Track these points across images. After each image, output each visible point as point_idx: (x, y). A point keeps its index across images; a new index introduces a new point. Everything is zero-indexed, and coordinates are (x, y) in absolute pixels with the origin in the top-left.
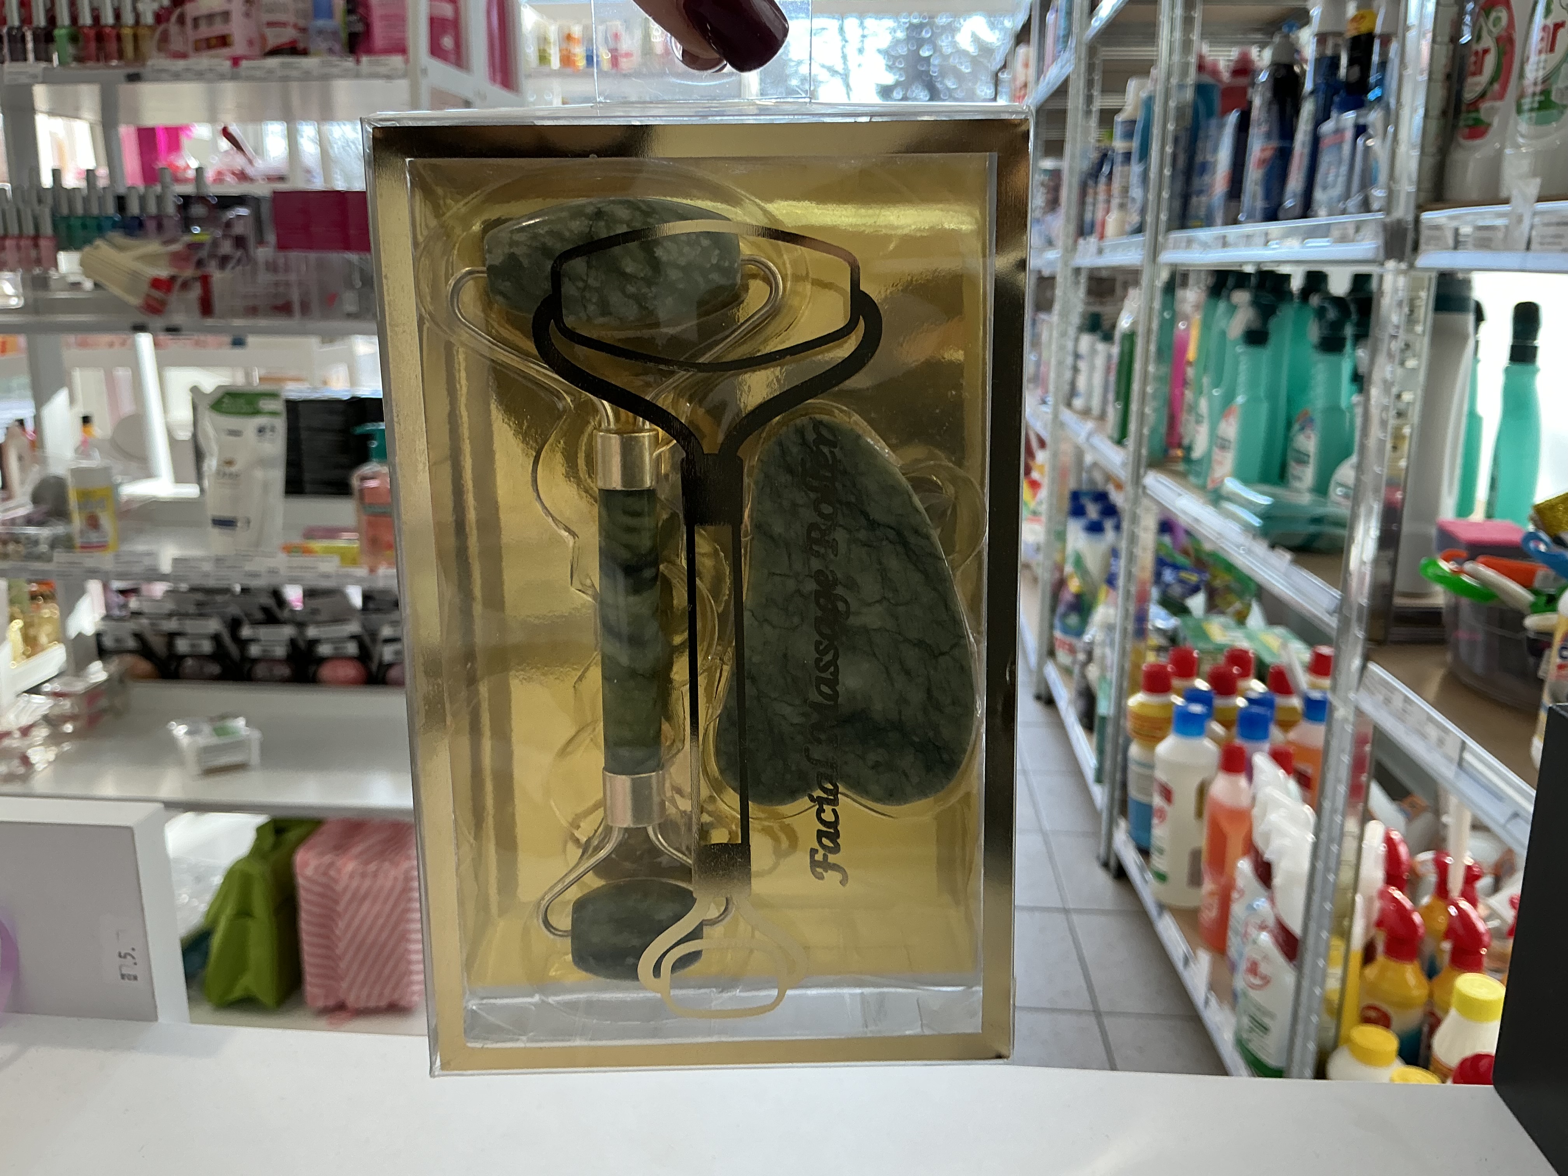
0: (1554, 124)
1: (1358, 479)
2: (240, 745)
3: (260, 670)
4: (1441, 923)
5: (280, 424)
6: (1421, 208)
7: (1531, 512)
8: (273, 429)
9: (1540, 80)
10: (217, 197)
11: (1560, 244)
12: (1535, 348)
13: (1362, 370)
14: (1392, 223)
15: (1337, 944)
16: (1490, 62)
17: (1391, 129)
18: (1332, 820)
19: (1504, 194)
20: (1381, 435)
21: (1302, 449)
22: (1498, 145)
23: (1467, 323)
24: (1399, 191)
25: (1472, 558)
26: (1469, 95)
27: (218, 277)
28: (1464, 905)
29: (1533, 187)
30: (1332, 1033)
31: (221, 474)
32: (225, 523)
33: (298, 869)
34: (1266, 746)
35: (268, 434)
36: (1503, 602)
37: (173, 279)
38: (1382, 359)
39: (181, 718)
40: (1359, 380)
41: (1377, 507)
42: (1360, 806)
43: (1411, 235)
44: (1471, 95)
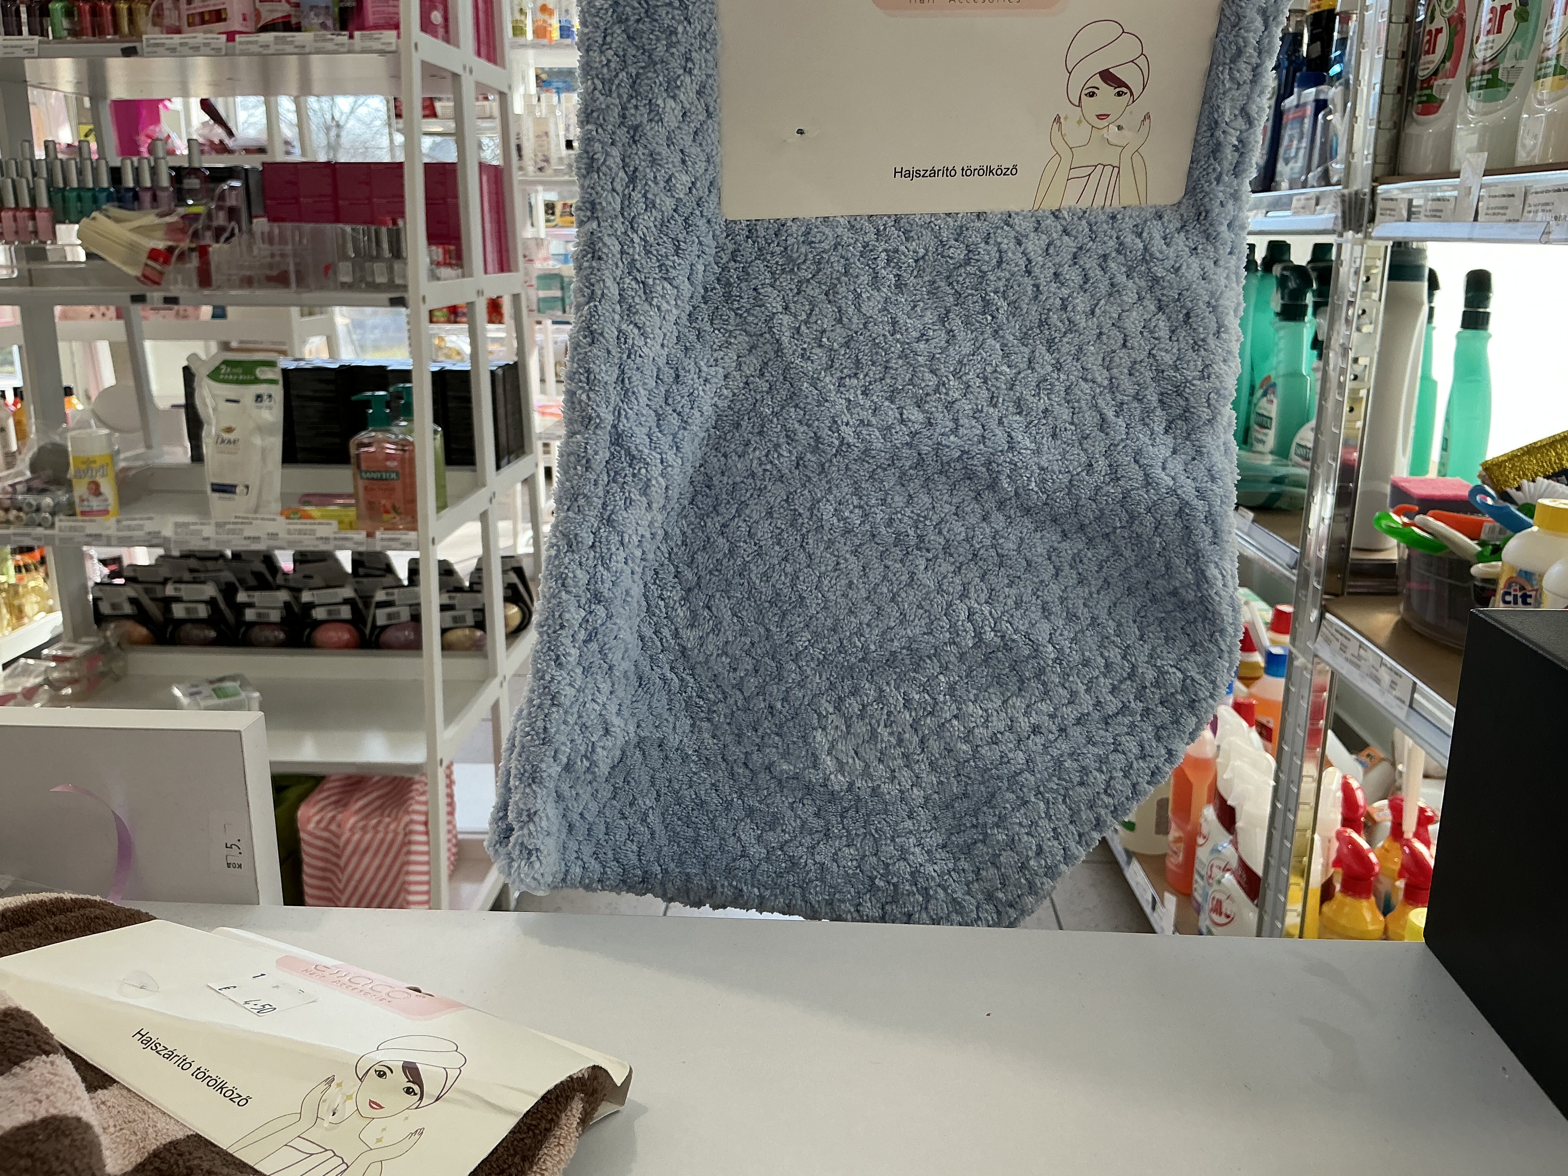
0: (1501, 102)
1: (1316, 440)
3: (257, 633)
4: (1396, 862)
5: (278, 391)
6: (1377, 180)
7: (1479, 468)
8: (270, 397)
9: (1488, 59)
10: (209, 170)
11: (1505, 215)
12: (1488, 313)
13: (1322, 337)
14: (1350, 195)
15: (1297, 881)
16: (1442, 40)
17: (1349, 105)
19: (1455, 167)
20: (1339, 398)
21: (1265, 413)
22: (1449, 121)
23: (1421, 293)
24: (1356, 165)
25: (1423, 512)
26: (1422, 73)
27: (214, 248)
28: (1418, 845)
29: (1482, 160)
31: (220, 441)
32: (224, 489)
33: (301, 825)
34: (1231, 699)
35: (266, 403)
36: (1451, 552)
37: (170, 250)
38: (1340, 325)
39: (179, 681)
40: (1318, 345)
41: (1334, 466)
42: (1318, 752)
43: (1367, 208)
44: (1426, 72)
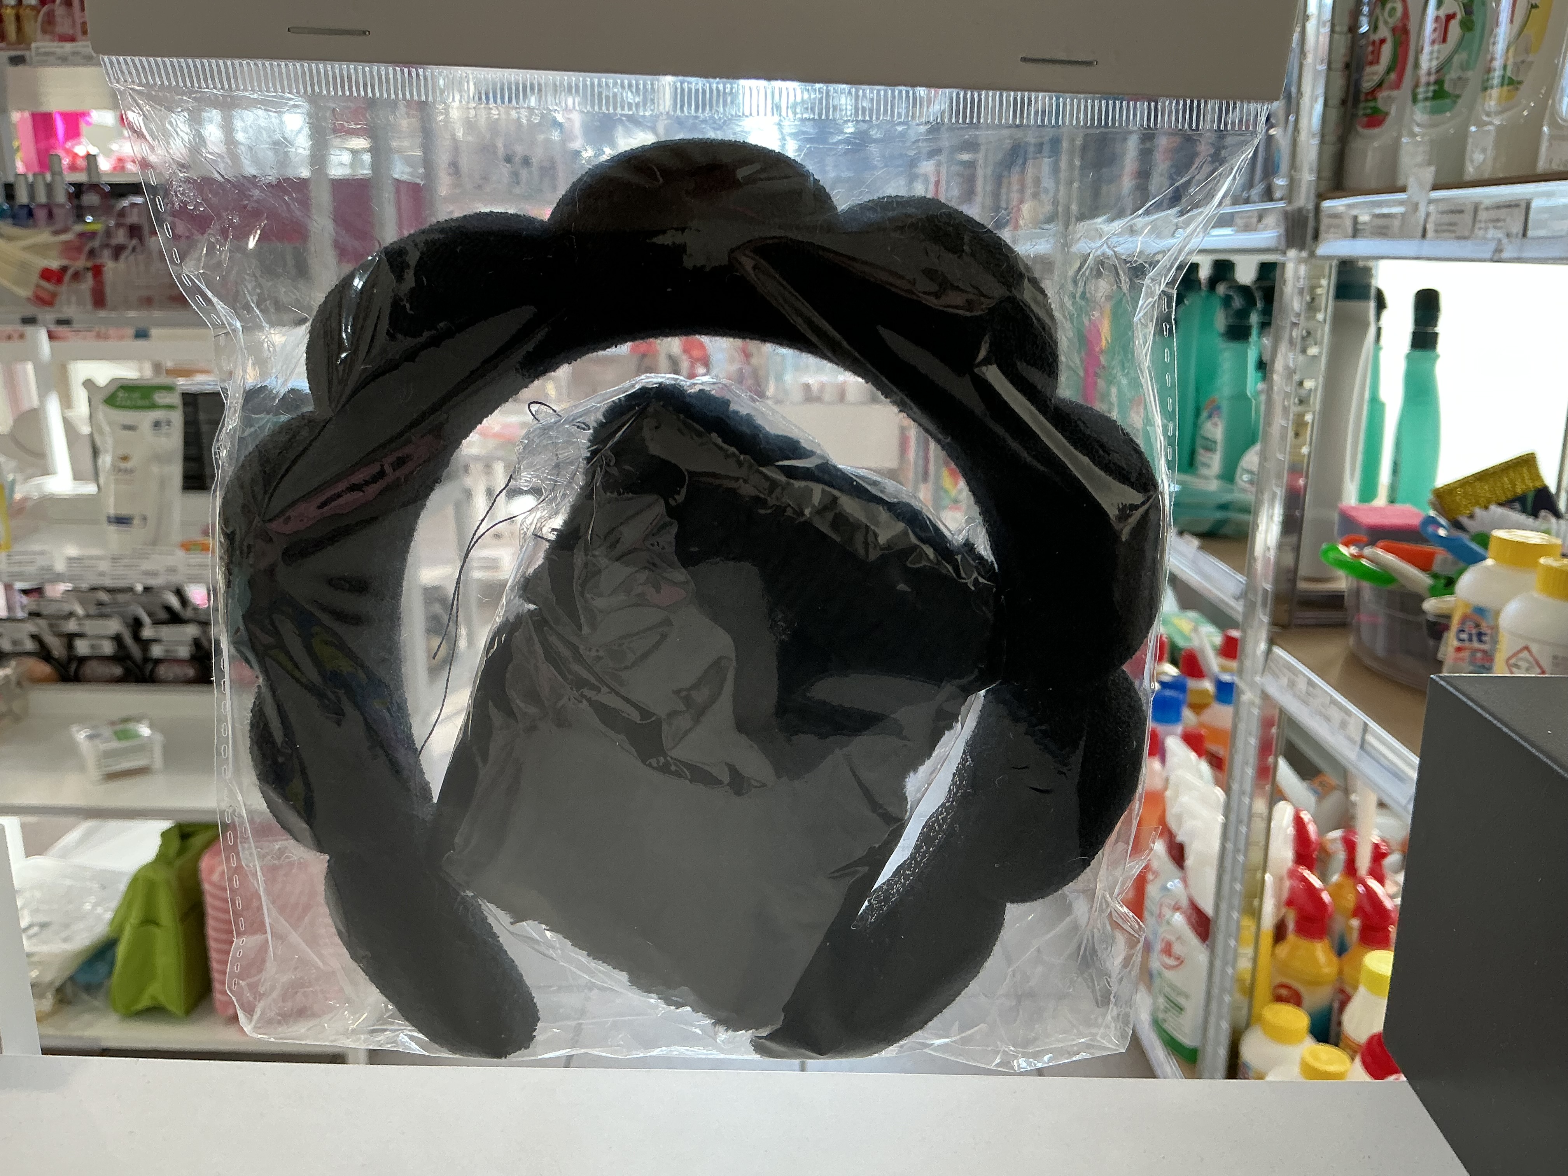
0: (1448, 114)
1: (1261, 464)
2: (143, 747)
3: (162, 671)
4: (1350, 901)
5: (177, 418)
6: (1321, 196)
7: (1430, 496)
8: (169, 423)
9: (1433, 70)
10: (109, 184)
11: (1454, 231)
12: (1436, 334)
13: (1266, 358)
14: (1293, 212)
15: (1248, 923)
16: (1386, 52)
17: (1292, 118)
18: (1240, 802)
19: (1400, 183)
20: (1284, 423)
21: (1210, 436)
22: (1395, 134)
23: (1367, 312)
24: (1300, 179)
25: (1372, 543)
26: (1367, 85)
27: (110, 267)
28: (1373, 884)
29: (1428, 174)
30: (1245, 1012)
31: (117, 470)
32: (121, 521)
33: (204, 875)
34: (1179, 729)
35: (165, 429)
36: (1403, 586)
37: (64, 269)
38: (1283, 348)
39: (82, 720)
40: (1262, 366)
41: (1280, 492)
42: (1268, 788)
43: (1311, 224)
44: (1369, 84)
